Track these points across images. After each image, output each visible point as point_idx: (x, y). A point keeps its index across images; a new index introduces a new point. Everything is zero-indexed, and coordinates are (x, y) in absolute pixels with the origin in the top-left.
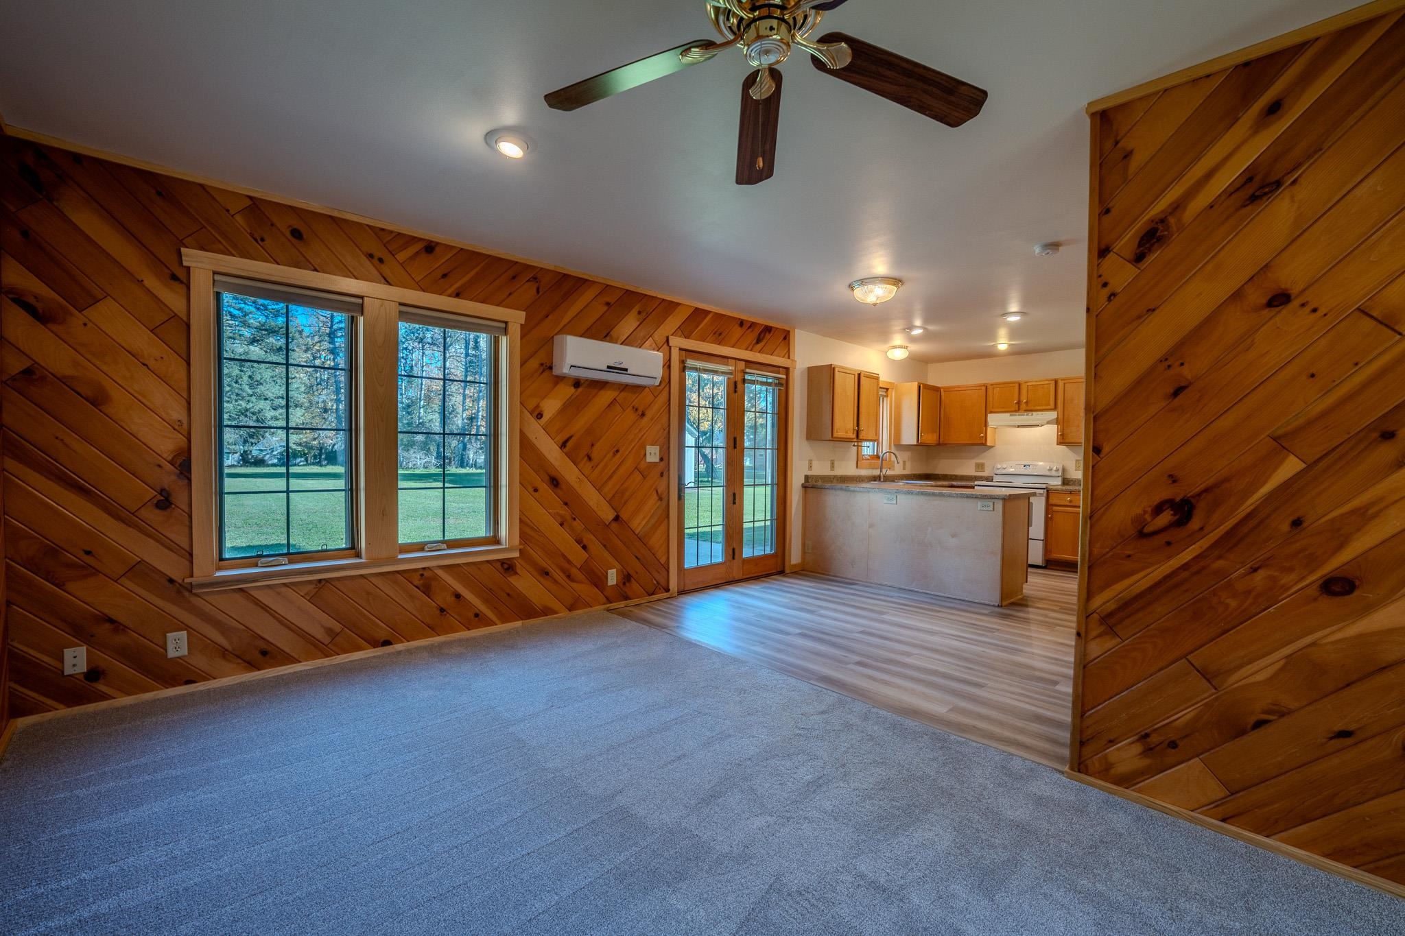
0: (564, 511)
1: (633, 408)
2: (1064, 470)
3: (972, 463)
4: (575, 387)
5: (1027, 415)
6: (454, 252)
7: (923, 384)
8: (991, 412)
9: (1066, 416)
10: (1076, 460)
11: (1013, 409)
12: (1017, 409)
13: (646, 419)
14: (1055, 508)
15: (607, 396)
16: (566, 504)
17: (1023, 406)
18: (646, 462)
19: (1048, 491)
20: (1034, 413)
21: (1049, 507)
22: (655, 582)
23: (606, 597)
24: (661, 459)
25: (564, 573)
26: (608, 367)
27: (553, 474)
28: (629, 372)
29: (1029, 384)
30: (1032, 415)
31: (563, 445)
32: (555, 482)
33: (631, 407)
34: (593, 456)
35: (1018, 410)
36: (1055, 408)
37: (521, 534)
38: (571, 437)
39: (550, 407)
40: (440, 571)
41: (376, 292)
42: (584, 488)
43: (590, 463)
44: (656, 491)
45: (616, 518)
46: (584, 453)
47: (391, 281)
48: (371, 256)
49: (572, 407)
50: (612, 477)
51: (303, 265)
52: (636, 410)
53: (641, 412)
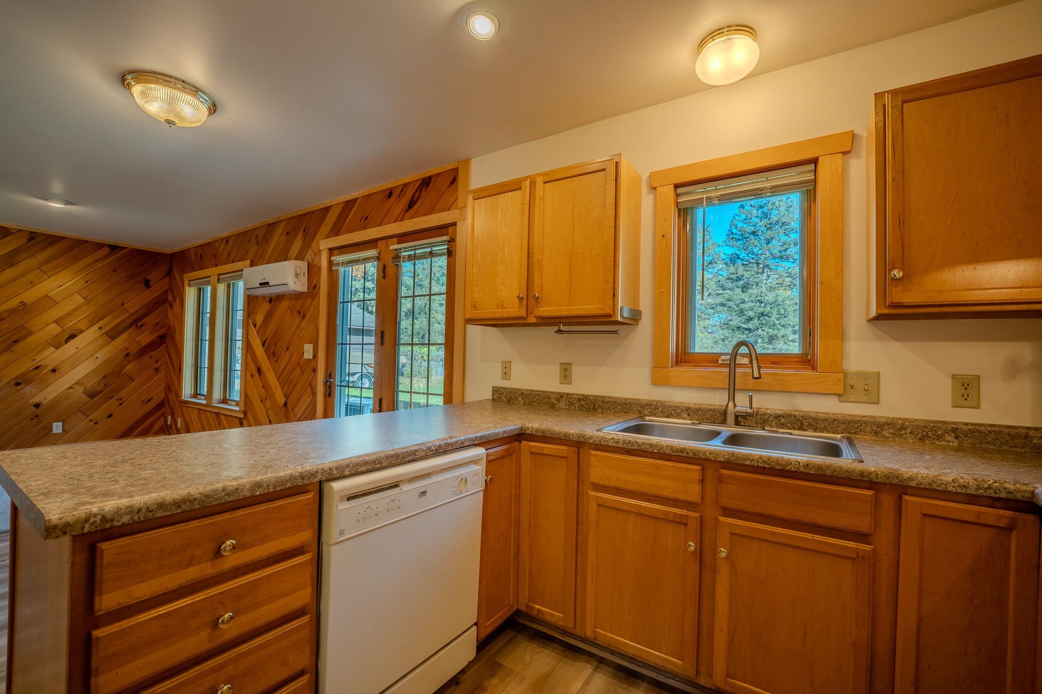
0: (263, 392)
1: (298, 312)
4: (269, 303)
6: (233, 237)
13: (305, 321)
15: (284, 305)
16: (263, 387)
18: (303, 359)
24: (314, 356)
26: (261, 284)
27: (259, 365)
28: (270, 285)
31: (263, 344)
32: (259, 371)
33: (297, 310)
34: (276, 353)
37: (246, 404)
38: (267, 339)
39: (259, 318)
40: (222, 417)
41: (212, 271)
42: (271, 376)
43: (274, 359)
44: (311, 386)
45: (285, 404)
46: (272, 351)
47: (217, 264)
48: (213, 255)
49: (268, 317)
50: (284, 370)
51: (202, 269)
52: (300, 313)
53: (302, 315)
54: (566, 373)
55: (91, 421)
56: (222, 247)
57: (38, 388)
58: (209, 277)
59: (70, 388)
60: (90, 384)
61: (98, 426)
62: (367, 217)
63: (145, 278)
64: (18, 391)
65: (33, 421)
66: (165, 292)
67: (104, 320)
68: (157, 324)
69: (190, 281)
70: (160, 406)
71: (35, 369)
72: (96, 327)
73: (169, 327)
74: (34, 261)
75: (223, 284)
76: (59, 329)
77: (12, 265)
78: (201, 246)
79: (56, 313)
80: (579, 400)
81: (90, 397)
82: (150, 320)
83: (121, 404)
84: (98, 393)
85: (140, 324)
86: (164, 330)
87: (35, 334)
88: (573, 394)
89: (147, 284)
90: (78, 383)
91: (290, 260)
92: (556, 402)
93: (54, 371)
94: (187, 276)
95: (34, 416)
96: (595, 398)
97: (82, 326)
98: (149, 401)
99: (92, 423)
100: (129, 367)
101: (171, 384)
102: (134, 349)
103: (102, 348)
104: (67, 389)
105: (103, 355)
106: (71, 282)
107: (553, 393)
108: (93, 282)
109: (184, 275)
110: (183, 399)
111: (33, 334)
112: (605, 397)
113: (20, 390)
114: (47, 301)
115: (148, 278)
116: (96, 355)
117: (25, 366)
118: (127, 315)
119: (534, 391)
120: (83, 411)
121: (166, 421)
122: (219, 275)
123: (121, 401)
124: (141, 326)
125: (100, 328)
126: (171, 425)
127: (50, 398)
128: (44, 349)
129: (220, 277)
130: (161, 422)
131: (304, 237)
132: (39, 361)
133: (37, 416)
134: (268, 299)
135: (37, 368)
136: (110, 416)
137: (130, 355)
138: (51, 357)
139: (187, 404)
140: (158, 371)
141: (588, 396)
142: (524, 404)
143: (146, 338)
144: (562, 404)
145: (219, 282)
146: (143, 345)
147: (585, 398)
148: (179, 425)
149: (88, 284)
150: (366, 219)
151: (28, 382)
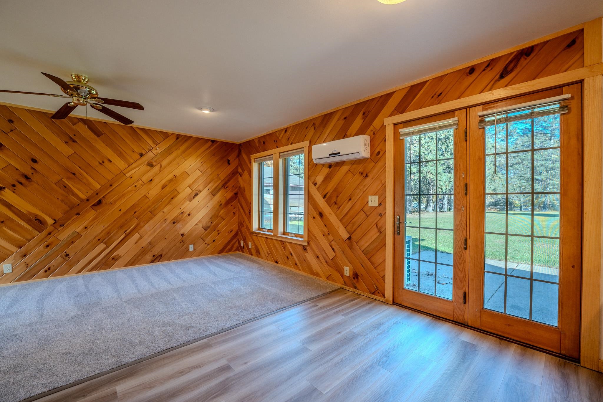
0: (325, 229)
1: (360, 173)
4: (329, 168)
6: (292, 127)
13: (368, 179)
15: (345, 169)
16: (326, 226)
18: (368, 206)
22: (375, 287)
23: (344, 282)
24: (380, 204)
25: (325, 260)
26: (330, 155)
27: (320, 211)
28: (341, 154)
31: (324, 197)
32: (321, 215)
33: (359, 172)
34: (337, 203)
37: (309, 236)
38: (327, 193)
39: (320, 179)
40: (287, 244)
41: (275, 151)
42: (333, 219)
43: (336, 206)
44: (377, 226)
45: (349, 238)
46: (334, 200)
47: (278, 147)
48: (275, 141)
49: (328, 178)
50: (347, 214)
51: (265, 150)
52: (362, 174)
53: (365, 175)
55: (206, 244)
56: (281, 136)
57: (182, 225)
58: (272, 155)
59: (196, 224)
60: (206, 222)
61: (209, 247)
62: (441, 94)
63: (227, 159)
64: (174, 227)
65: (181, 243)
66: (237, 167)
67: (210, 185)
68: (234, 186)
69: (255, 159)
70: (236, 234)
71: (181, 214)
72: (206, 189)
73: (240, 188)
74: (179, 152)
75: (282, 159)
76: (191, 191)
77: (170, 154)
78: (264, 136)
79: (189, 181)
81: (205, 230)
82: (231, 184)
83: (219, 234)
84: (209, 227)
85: (226, 186)
86: (237, 190)
87: (181, 194)
89: (229, 163)
90: (199, 222)
91: (350, 137)
93: (189, 215)
94: (253, 157)
95: (181, 241)
97: (201, 188)
98: (231, 231)
99: (206, 245)
100: (222, 212)
101: (242, 222)
102: (224, 201)
103: (210, 201)
104: (195, 225)
105: (210, 205)
106: (196, 162)
108: (205, 162)
109: (251, 156)
110: (253, 231)
111: (179, 193)
113: (175, 226)
114: (185, 174)
115: (229, 159)
116: (207, 205)
117: (177, 212)
118: (220, 181)
120: (203, 238)
121: (240, 244)
122: (280, 153)
123: (219, 232)
124: (227, 188)
125: (208, 189)
126: (244, 246)
127: (188, 231)
128: (184, 202)
129: (281, 154)
130: (237, 244)
131: (363, 118)
132: (183, 209)
133: (183, 241)
134: (327, 166)
135: (182, 213)
136: (214, 241)
137: (222, 205)
138: (188, 206)
139: (257, 234)
140: (235, 214)
143: (229, 195)
145: (280, 158)
146: (228, 199)
148: (250, 247)
149: (202, 163)
150: (439, 96)
151: (178, 221)
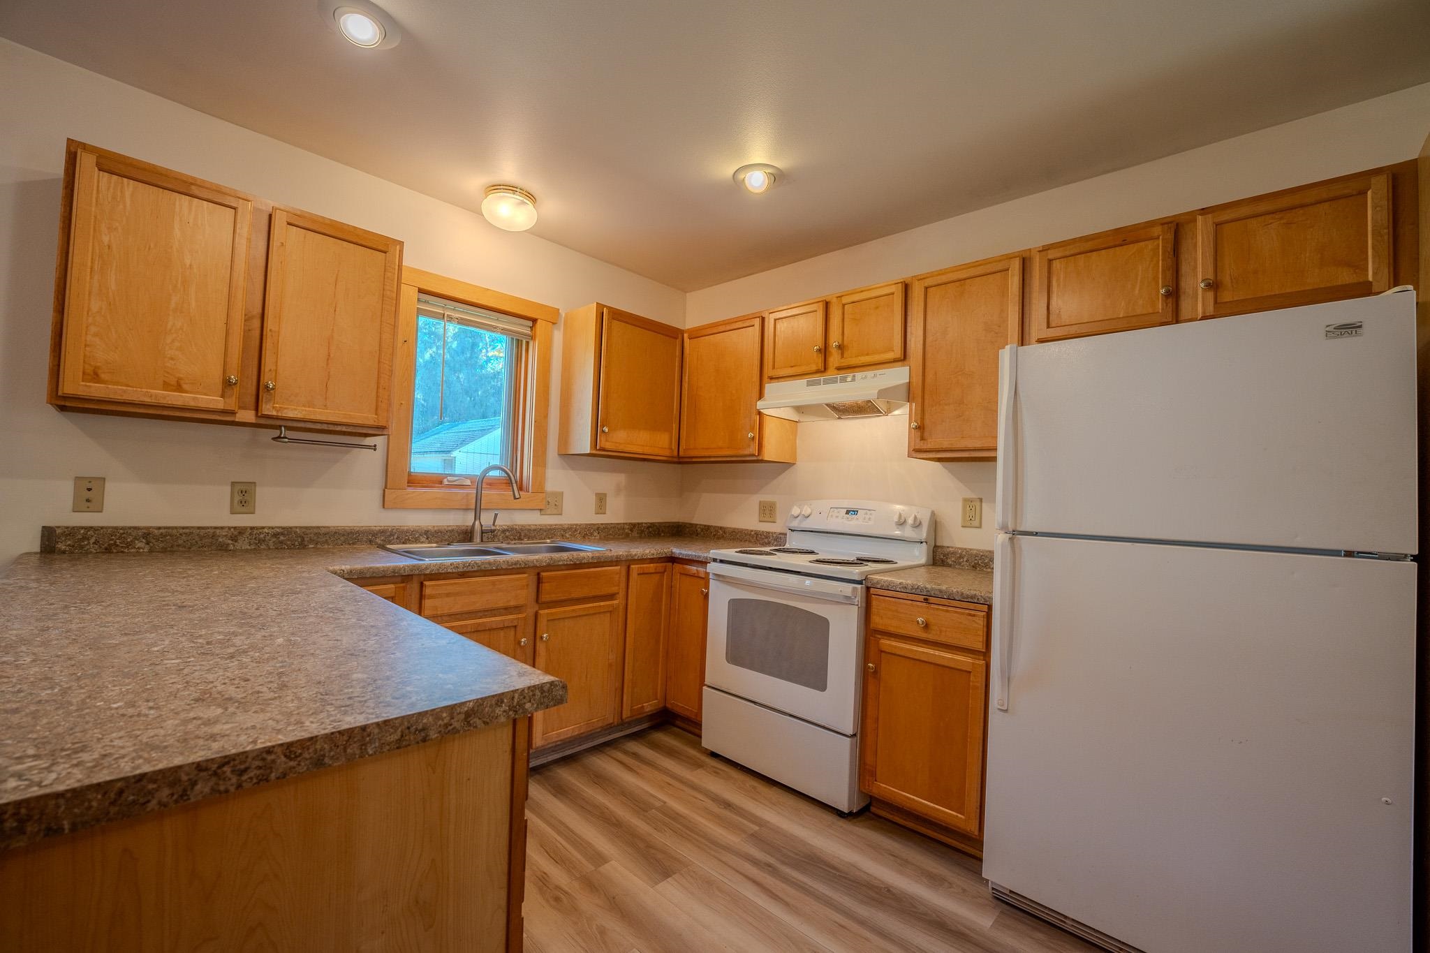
2: (935, 525)
3: (754, 501)
5: (844, 380)
7: (609, 308)
8: (771, 378)
9: (929, 380)
10: (965, 500)
11: (814, 368)
12: (821, 366)
14: (886, 643)
17: (835, 359)
19: (868, 588)
20: (859, 375)
21: (870, 636)
29: (845, 300)
30: (853, 379)
35: (825, 369)
36: (904, 358)
54: (243, 497)
80: (276, 535)
88: (263, 528)
92: (230, 542)
96: (304, 530)
107: (222, 528)
112: (318, 527)
119: (176, 528)
141: (291, 528)
142: (151, 551)
144: (243, 544)
147: (287, 531)
